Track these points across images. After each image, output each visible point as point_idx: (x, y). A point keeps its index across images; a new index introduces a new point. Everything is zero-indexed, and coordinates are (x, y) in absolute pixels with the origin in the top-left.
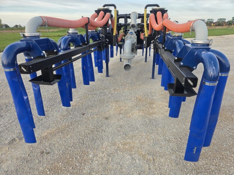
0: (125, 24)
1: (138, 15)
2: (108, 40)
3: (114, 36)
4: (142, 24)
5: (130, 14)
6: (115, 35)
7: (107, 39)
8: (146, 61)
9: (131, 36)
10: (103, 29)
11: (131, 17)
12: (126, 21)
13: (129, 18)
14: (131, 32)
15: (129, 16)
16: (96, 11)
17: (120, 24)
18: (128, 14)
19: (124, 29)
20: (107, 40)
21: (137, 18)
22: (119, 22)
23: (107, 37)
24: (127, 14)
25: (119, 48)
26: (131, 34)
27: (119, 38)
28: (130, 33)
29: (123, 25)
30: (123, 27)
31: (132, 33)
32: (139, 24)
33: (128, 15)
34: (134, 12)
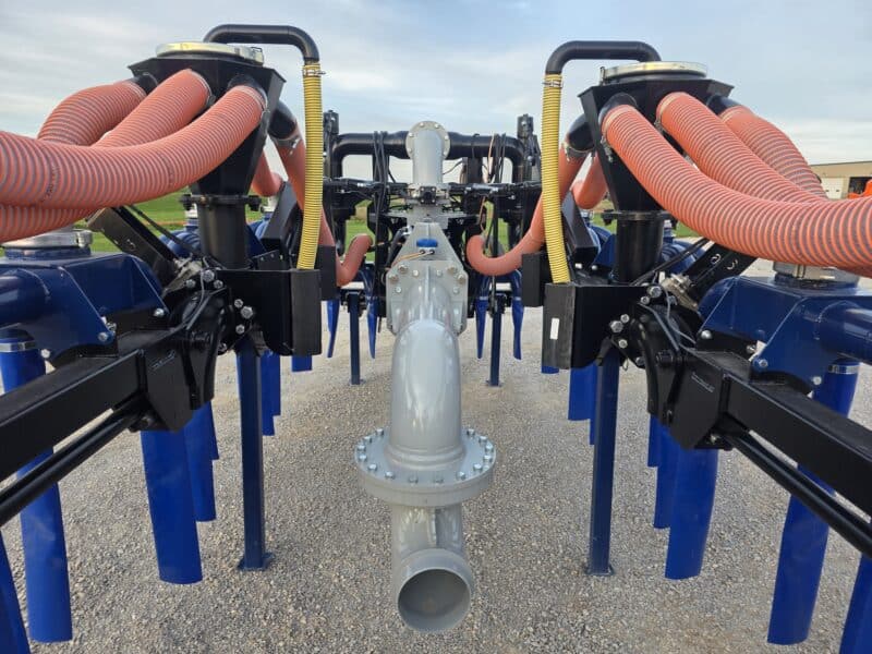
0: (377, 187)
1: (447, 137)
2: (248, 311)
3: (304, 273)
4: (474, 191)
5: (403, 135)
6: (311, 266)
7: (238, 303)
8: (494, 380)
9: (427, 264)
10: (211, 215)
11: (408, 150)
12: (381, 170)
13: (402, 153)
14: (427, 237)
15: (400, 142)
16: (135, 69)
17: (352, 184)
18: (390, 132)
19: (370, 209)
20: (238, 310)
21: (446, 153)
22: (341, 175)
23: (236, 284)
24: (385, 135)
25: (344, 315)
26: (428, 249)
27: (341, 260)
28: (419, 244)
29: (366, 193)
30: (367, 202)
31: (434, 244)
32: (454, 189)
33: (392, 137)
34: (427, 125)
